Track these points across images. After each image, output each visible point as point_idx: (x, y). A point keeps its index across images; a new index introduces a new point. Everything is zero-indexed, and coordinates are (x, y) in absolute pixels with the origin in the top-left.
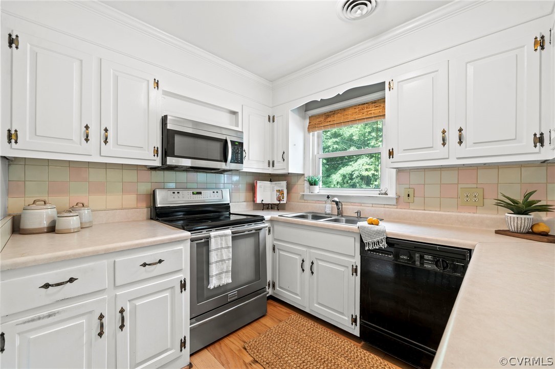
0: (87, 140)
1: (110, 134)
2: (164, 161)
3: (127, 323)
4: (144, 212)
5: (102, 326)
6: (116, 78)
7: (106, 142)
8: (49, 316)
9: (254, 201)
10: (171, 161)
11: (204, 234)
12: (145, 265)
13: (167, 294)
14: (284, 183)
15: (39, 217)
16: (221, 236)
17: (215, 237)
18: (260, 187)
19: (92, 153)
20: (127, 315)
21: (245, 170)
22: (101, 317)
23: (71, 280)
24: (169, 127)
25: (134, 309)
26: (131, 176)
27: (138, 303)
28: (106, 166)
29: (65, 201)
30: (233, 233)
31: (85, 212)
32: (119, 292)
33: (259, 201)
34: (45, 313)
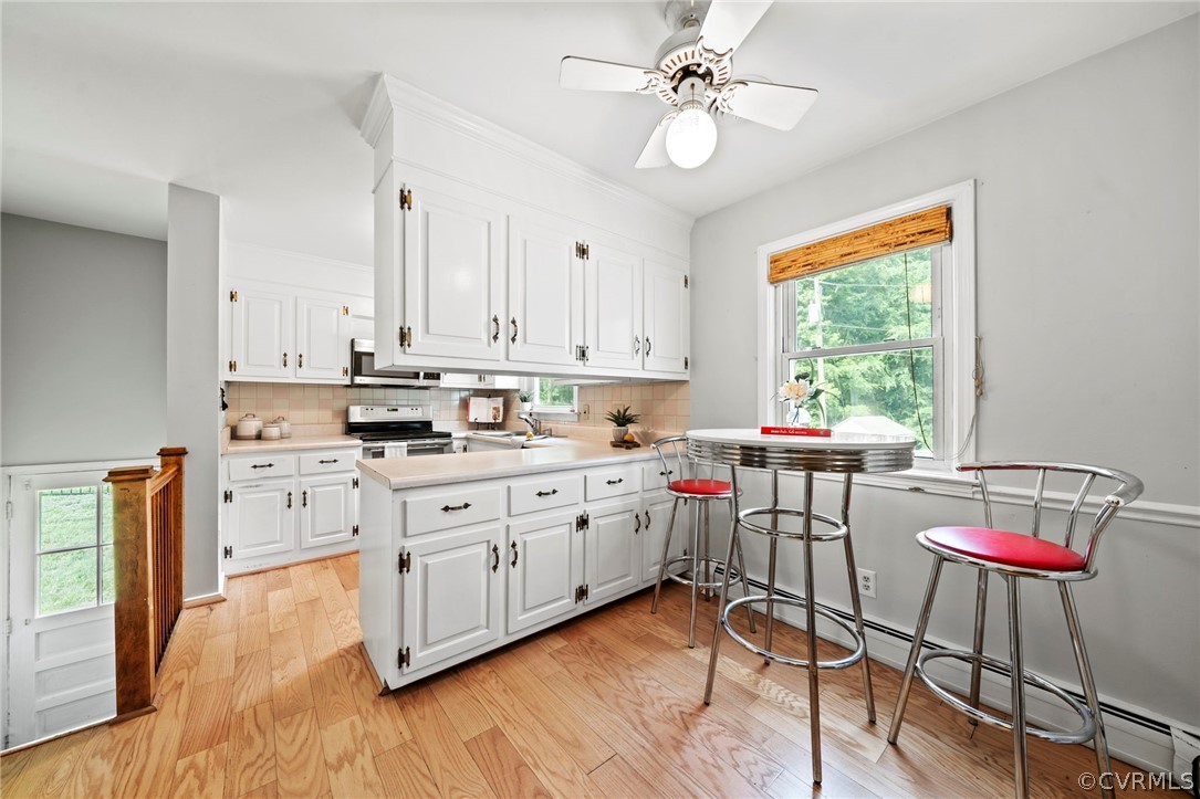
0: (285, 365)
1: (304, 359)
2: (352, 380)
3: (308, 502)
4: (339, 427)
5: (290, 500)
6: (309, 311)
7: (300, 366)
8: (257, 486)
9: (467, 420)
10: (359, 380)
11: (380, 444)
12: (322, 462)
13: (341, 487)
14: (501, 400)
15: (250, 427)
16: (395, 447)
17: (389, 447)
18: (474, 403)
19: (289, 376)
20: (308, 496)
21: (442, 385)
22: (290, 494)
23: (270, 465)
24: (357, 349)
25: (314, 494)
26: (327, 394)
27: (317, 490)
28: (304, 385)
29: (270, 415)
30: (408, 446)
31: (285, 425)
32: (303, 479)
33: (471, 420)
34: (254, 484)
